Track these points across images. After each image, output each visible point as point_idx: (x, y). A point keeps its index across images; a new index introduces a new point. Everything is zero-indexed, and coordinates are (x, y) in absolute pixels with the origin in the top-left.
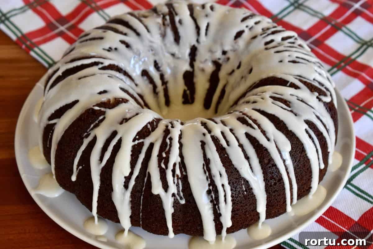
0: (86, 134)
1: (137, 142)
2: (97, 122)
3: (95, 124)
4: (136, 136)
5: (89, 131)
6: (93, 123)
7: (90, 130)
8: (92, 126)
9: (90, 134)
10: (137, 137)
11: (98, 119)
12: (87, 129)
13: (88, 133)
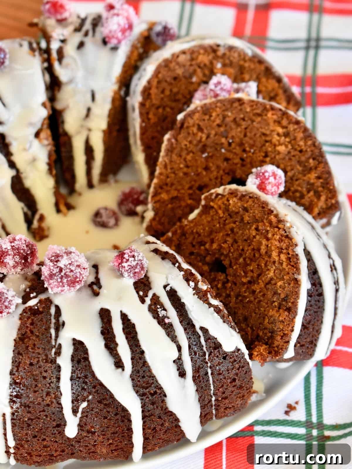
0: (54, 350)
1: (148, 300)
2: (53, 321)
3: (52, 325)
4: (138, 292)
5: (56, 342)
6: (49, 328)
7: (56, 340)
8: (53, 332)
9: (60, 345)
10: (141, 293)
11: (51, 315)
12: (49, 342)
13: (57, 346)
